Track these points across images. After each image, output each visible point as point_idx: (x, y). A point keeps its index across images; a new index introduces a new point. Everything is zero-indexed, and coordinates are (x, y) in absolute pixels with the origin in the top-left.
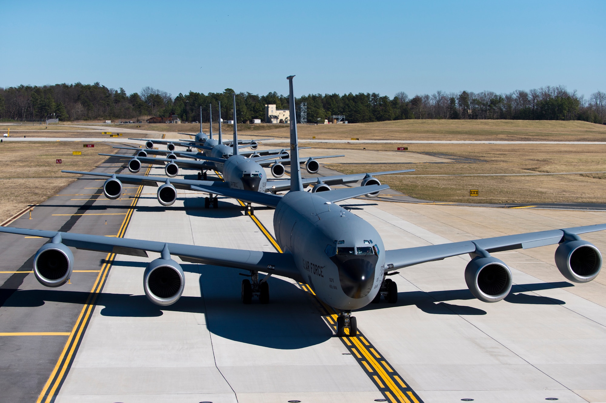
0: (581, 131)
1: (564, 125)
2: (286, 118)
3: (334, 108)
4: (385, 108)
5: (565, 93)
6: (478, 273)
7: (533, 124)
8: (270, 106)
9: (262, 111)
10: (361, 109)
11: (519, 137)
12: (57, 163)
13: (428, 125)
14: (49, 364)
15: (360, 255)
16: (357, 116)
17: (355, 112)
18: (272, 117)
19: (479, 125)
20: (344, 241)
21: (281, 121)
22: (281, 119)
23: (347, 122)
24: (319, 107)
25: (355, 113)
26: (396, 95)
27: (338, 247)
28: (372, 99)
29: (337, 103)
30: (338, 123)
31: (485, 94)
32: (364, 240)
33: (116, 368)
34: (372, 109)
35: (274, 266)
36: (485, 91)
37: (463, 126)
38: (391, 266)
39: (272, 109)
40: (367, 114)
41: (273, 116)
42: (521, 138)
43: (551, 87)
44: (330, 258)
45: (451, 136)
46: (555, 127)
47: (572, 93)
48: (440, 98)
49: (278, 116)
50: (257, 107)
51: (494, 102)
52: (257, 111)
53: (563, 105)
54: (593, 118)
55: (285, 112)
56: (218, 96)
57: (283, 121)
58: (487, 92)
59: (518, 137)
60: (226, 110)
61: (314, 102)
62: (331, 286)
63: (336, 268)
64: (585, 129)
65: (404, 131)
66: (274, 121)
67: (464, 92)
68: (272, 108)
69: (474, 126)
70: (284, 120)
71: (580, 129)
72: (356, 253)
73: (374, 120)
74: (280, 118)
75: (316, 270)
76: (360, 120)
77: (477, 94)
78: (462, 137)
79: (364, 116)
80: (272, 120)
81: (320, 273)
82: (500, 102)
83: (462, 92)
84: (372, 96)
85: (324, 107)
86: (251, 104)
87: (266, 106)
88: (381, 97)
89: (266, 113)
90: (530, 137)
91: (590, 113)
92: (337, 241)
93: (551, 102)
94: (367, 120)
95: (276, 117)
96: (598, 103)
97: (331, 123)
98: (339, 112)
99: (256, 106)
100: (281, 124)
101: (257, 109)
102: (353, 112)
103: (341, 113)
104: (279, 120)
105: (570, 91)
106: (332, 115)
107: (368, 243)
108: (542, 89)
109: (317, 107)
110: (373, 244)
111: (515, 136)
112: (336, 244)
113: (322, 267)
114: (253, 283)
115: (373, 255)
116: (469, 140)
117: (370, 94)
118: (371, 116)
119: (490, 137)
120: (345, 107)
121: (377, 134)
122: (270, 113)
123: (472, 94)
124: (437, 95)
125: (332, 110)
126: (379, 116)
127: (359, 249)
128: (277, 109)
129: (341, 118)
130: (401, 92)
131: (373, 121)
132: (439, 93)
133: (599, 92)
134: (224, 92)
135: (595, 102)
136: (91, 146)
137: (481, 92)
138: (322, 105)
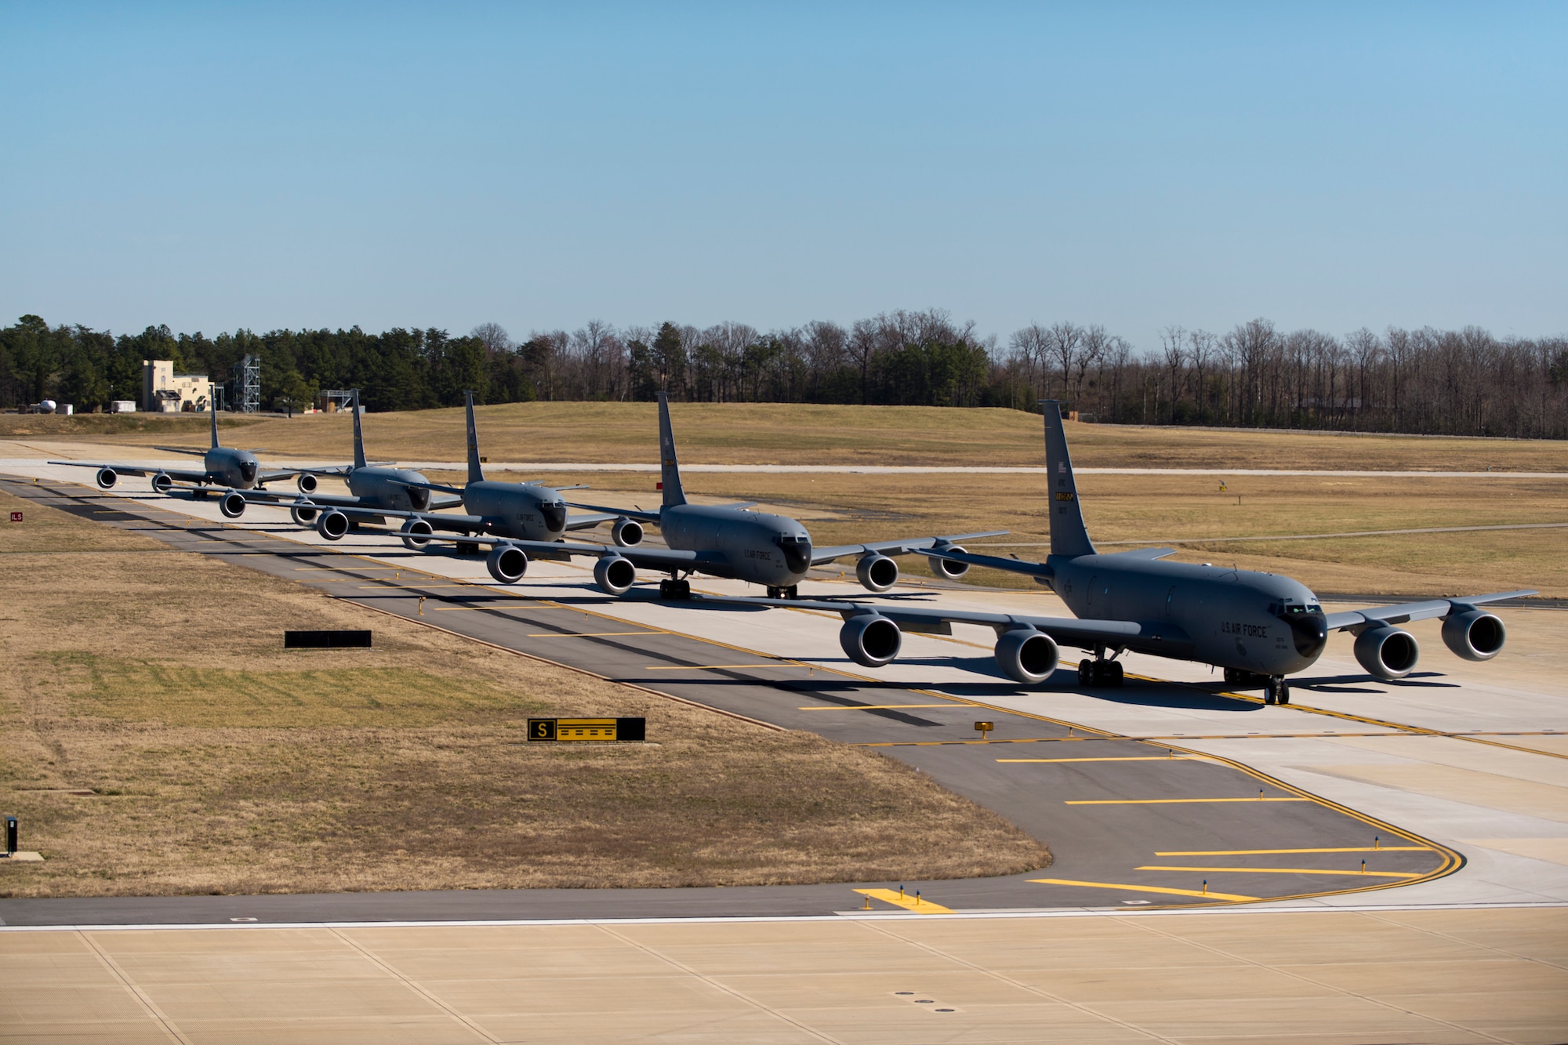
0: (1018, 438)
1: (966, 419)
2: (201, 398)
3: (325, 371)
4: (465, 370)
5: (945, 332)
7: (886, 418)
8: (157, 363)
9: (131, 379)
10: (399, 373)
13: (614, 418)
16: (390, 391)
17: (384, 379)
18: (164, 395)
19: (746, 419)
21: (187, 406)
22: (186, 399)
23: (364, 407)
24: (285, 367)
25: (384, 384)
26: (476, 334)
28: (429, 346)
29: (335, 357)
30: (340, 411)
31: (725, 332)
34: (428, 372)
36: (726, 323)
37: (704, 421)
39: (164, 375)
40: (415, 386)
41: (165, 392)
42: (891, 456)
43: (907, 314)
45: (714, 450)
46: (944, 426)
47: (960, 330)
48: (598, 341)
49: (180, 390)
50: (120, 368)
51: (756, 354)
52: (119, 376)
53: (946, 364)
54: (1023, 400)
55: (198, 381)
56: (12, 337)
57: (194, 407)
58: (732, 325)
59: (883, 454)
60: (36, 377)
61: (273, 354)
62: (1277, 647)
64: (1029, 433)
65: (581, 436)
66: (170, 407)
67: (666, 326)
68: (163, 370)
69: (734, 421)
70: (194, 403)
71: (1011, 431)
72: (1308, 611)
73: (435, 402)
74: (185, 397)
76: (398, 402)
77: (705, 333)
78: (745, 454)
79: (407, 393)
80: (164, 403)
81: (1260, 633)
82: (772, 354)
83: (662, 326)
84: (428, 337)
85: (299, 366)
86: (100, 359)
87: (146, 363)
88: (452, 341)
89: (145, 384)
90: (914, 454)
91: (1016, 387)
93: (915, 356)
94: (417, 402)
95: (174, 396)
96: (1032, 356)
97: (321, 411)
98: (339, 382)
99: (117, 364)
100: (188, 415)
101: (119, 373)
102: (379, 381)
103: (347, 385)
104: (181, 403)
105: (956, 324)
106: (322, 387)
108: (883, 319)
109: (282, 366)
111: (875, 451)
113: (1264, 628)
116: (763, 461)
117: (422, 333)
118: (427, 392)
119: (812, 454)
120: (356, 367)
122: (158, 385)
123: (690, 330)
124: (588, 332)
125: (322, 375)
126: (449, 392)
127: (1310, 607)
128: (177, 372)
129: (346, 398)
130: (490, 325)
131: (430, 406)
132: (594, 328)
133: (1035, 328)
134: (17, 326)
135: (1024, 355)
137: (714, 325)
138: (293, 360)
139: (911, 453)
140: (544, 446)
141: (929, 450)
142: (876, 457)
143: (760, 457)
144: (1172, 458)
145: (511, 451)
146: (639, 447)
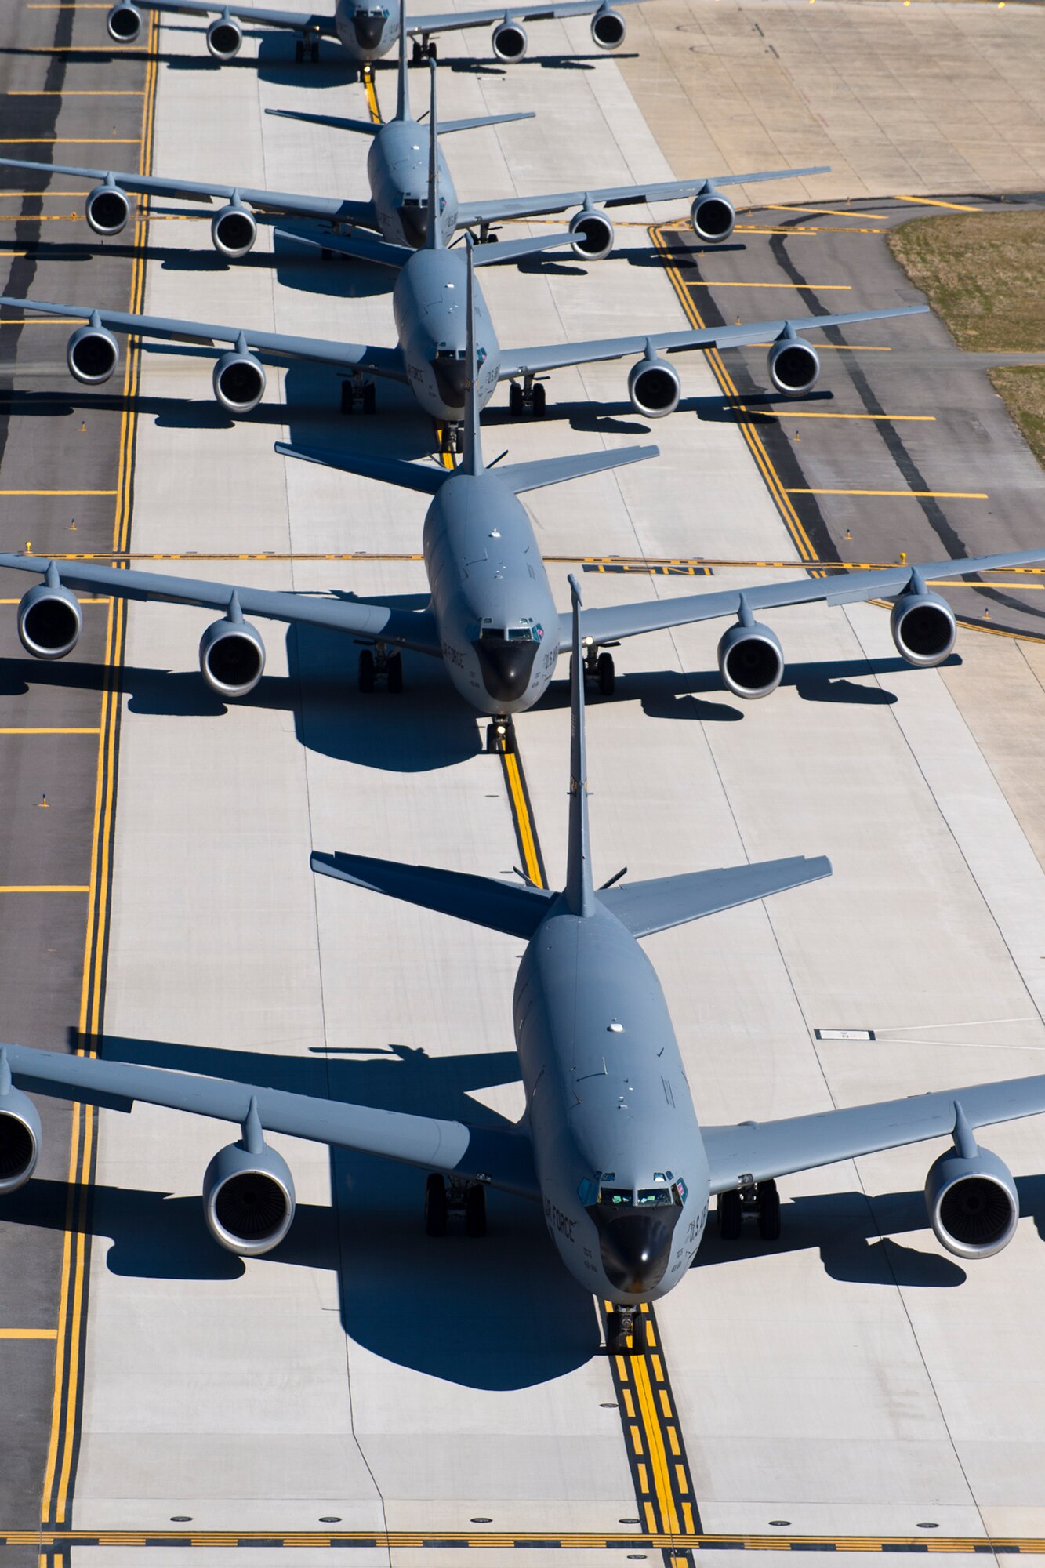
6: (940, 1196)
14: (37, 1423)
15: (644, 1206)
20: (613, 1175)
27: (602, 1189)
32: (655, 1174)
33: (167, 1434)
35: (490, 1176)
38: (747, 1178)
44: (586, 1207)
62: (586, 1264)
63: (596, 1232)
72: (637, 1202)
75: (562, 1224)
81: (568, 1231)
92: (601, 1173)
107: (662, 1180)
110: (674, 1181)
112: (598, 1180)
113: (571, 1222)
114: (450, 1186)
115: (671, 1206)
127: (644, 1194)
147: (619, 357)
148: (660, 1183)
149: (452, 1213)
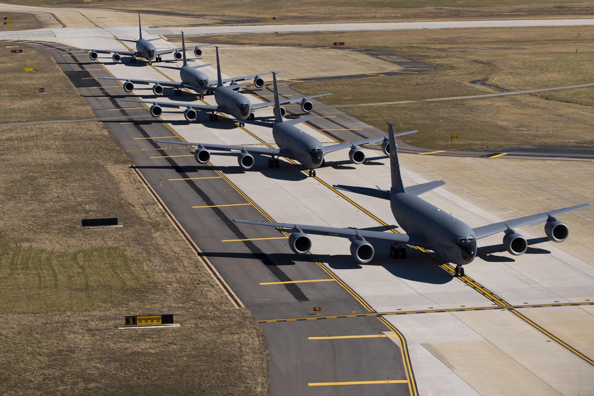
11: (448, 9)
12: (40, 92)
15: (469, 242)
20: (461, 236)
27: (459, 239)
32: (470, 235)
35: (416, 243)
42: (450, 10)
44: (456, 244)
62: (456, 256)
63: (460, 248)
75: (448, 248)
81: (450, 250)
92: (458, 236)
113: (451, 247)
115: (474, 242)
121: (291, 9)
136: (19, 51)
139: (459, 8)
140: (303, 8)
141: (467, 7)
142: (444, 11)
143: (393, 13)
144: (571, 8)
145: (288, 11)
146: (343, 8)
147: (267, 107)
148: (471, 237)
149: (399, 254)
